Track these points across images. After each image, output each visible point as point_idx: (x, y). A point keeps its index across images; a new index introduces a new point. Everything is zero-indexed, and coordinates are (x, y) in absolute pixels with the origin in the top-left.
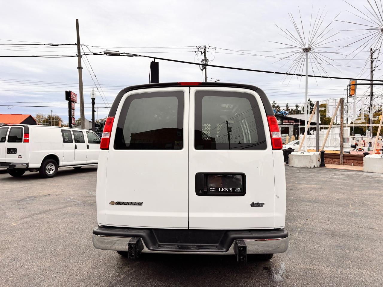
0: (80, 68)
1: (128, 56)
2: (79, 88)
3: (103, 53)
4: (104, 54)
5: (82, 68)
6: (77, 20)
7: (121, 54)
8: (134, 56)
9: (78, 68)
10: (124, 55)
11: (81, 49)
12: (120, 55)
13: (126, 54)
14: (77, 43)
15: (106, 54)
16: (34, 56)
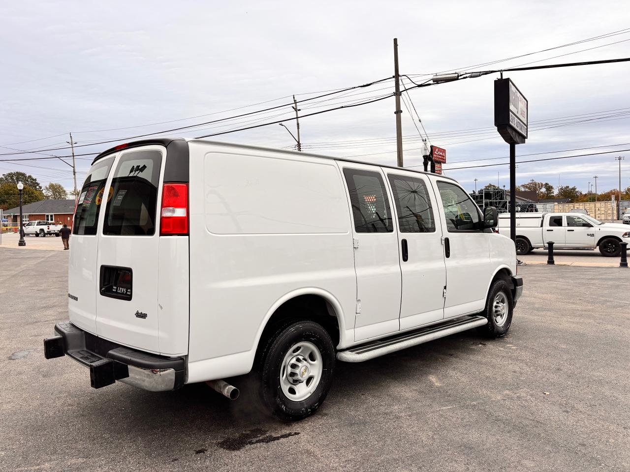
0: (398, 112)
1: (471, 77)
2: (396, 143)
3: (431, 82)
4: (433, 83)
5: (401, 112)
6: (395, 40)
7: (461, 75)
8: (483, 74)
9: (395, 113)
10: (464, 78)
11: (400, 83)
12: (460, 78)
13: (468, 75)
14: (394, 75)
15: (437, 81)
16: (343, 107)
